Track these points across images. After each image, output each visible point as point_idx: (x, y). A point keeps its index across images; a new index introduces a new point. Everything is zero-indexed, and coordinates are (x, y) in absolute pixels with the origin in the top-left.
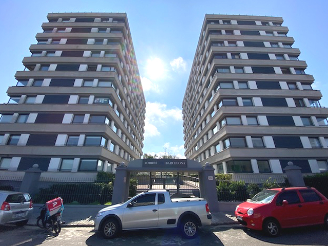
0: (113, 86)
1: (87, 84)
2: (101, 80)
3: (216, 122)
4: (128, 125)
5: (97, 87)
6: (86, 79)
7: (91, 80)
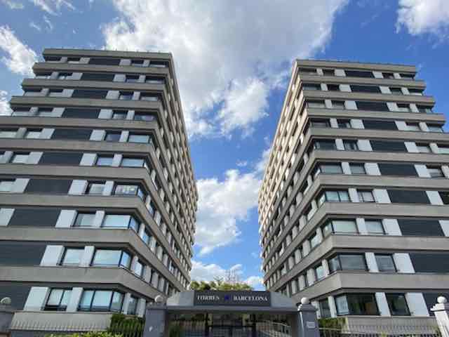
0: (145, 166)
1: (103, 162)
2: (126, 156)
3: (316, 228)
4: (167, 231)
5: (120, 166)
6: (101, 155)
7: (110, 155)
